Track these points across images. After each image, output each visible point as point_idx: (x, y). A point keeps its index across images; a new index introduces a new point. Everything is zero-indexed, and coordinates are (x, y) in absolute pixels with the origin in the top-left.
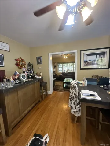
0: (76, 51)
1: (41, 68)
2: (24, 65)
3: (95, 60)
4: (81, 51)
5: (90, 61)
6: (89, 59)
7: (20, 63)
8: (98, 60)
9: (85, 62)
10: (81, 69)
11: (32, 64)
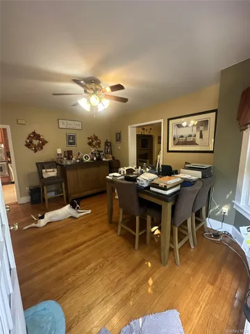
0: (162, 121)
1: (120, 148)
2: (99, 144)
3: (190, 136)
4: (169, 120)
5: (182, 137)
6: (181, 134)
7: (93, 141)
8: (195, 136)
9: (174, 139)
10: (168, 151)
11: (110, 143)
